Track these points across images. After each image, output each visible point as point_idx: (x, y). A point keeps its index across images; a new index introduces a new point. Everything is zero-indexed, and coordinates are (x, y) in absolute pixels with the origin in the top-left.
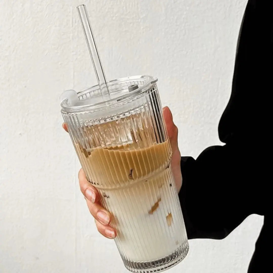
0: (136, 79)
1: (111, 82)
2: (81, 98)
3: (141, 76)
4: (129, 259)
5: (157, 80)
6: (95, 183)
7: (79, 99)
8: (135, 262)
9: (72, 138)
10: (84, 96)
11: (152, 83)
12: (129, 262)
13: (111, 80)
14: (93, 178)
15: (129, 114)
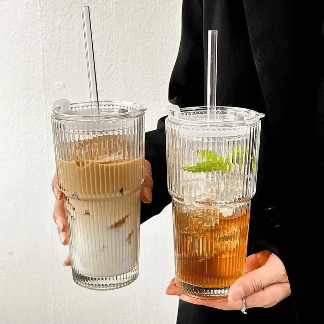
0: (127, 104)
1: (105, 102)
2: (74, 109)
3: (133, 103)
4: (78, 271)
5: (146, 109)
6: (64, 189)
7: (72, 110)
8: (83, 275)
9: (55, 142)
10: (77, 109)
11: (141, 110)
12: (78, 274)
13: (105, 100)
14: (64, 184)
15: (112, 133)
